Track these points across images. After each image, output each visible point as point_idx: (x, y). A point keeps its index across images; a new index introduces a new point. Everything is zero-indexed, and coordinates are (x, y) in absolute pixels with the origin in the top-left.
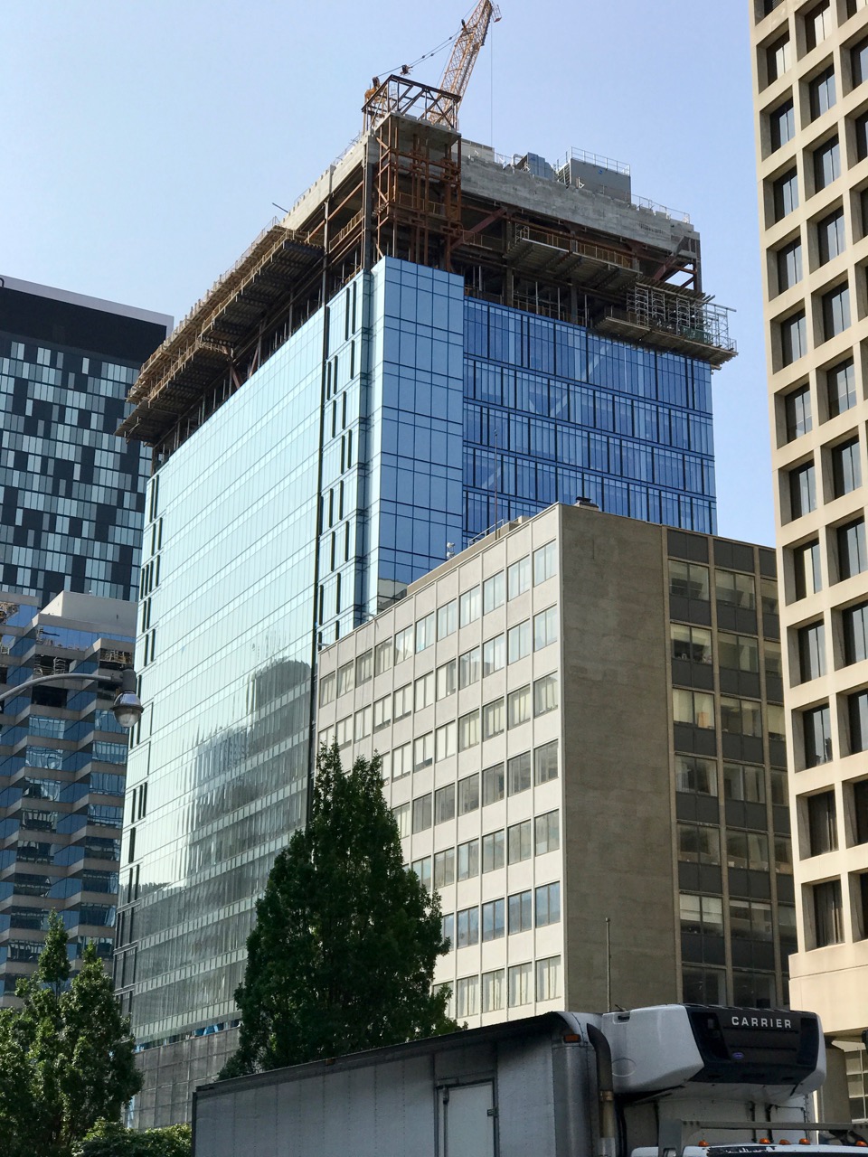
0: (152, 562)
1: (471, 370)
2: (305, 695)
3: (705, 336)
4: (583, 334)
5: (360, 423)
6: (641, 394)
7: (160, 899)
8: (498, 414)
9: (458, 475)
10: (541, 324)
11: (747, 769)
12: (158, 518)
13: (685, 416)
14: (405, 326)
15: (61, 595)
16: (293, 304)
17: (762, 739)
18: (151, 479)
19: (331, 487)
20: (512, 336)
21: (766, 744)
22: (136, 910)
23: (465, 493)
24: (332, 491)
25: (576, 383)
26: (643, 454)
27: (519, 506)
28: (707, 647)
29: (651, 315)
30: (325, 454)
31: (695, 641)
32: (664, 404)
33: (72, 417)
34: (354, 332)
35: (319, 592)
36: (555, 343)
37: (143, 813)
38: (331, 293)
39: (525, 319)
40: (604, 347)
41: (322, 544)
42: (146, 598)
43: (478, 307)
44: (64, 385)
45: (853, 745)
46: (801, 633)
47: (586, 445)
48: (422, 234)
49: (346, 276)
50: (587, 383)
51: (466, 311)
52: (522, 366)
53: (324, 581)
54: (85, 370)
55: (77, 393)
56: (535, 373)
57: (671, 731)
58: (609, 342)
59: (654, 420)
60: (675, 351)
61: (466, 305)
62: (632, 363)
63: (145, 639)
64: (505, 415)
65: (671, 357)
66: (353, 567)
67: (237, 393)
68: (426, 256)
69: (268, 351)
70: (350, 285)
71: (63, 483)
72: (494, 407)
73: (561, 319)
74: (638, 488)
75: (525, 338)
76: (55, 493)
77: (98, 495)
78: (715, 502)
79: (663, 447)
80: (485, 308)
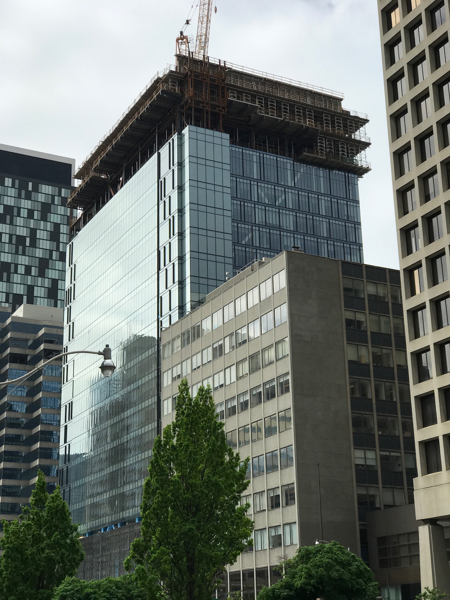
0: (71, 287)
1: (235, 183)
2: (154, 353)
3: (354, 161)
4: (292, 162)
5: (178, 212)
6: (323, 192)
7: (82, 461)
8: (249, 205)
9: (230, 237)
10: (270, 157)
11: (386, 383)
12: (73, 265)
13: (345, 202)
14: (200, 161)
15: (22, 306)
16: (141, 151)
17: (393, 368)
18: (69, 244)
19: (164, 246)
20: (255, 164)
21: (396, 371)
22: (69, 467)
23: (233, 246)
24: (165, 247)
25: (289, 188)
26: (324, 223)
27: (262, 252)
28: (364, 322)
29: (326, 151)
30: (160, 229)
31: (357, 319)
32: (334, 197)
33: (24, 213)
34: (173, 165)
35: (160, 299)
36: (277, 167)
37: (71, 417)
38: (161, 145)
39: (261, 155)
40: (302, 168)
41: (160, 275)
42: (68, 306)
43: (237, 149)
44: (19, 197)
45: (443, 370)
46: (414, 313)
47: (295, 219)
48: (207, 113)
49: (168, 136)
50: (295, 187)
51: (231, 152)
52: (261, 180)
53: (162, 294)
54: (30, 189)
55: (26, 201)
56: (268, 183)
57: (347, 366)
58: (305, 165)
59: (330, 205)
60: (340, 169)
61: (231, 149)
62: (318, 176)
63: (68, 327)
64: (253, 205)
65: (337, 172)
66: (177, 286)
67: (113, 198)
68: (209, 125)
69: (128, 177)
70: (170, 141)
71: (21, 248)
72: (247, 201)
73: (280, 155)
74: (322, 241)
75: (262, 165)
76: (17, 253)
77: (39, 253)
78: (362, 247)
79: (335, 219)
80: (241, 150)
